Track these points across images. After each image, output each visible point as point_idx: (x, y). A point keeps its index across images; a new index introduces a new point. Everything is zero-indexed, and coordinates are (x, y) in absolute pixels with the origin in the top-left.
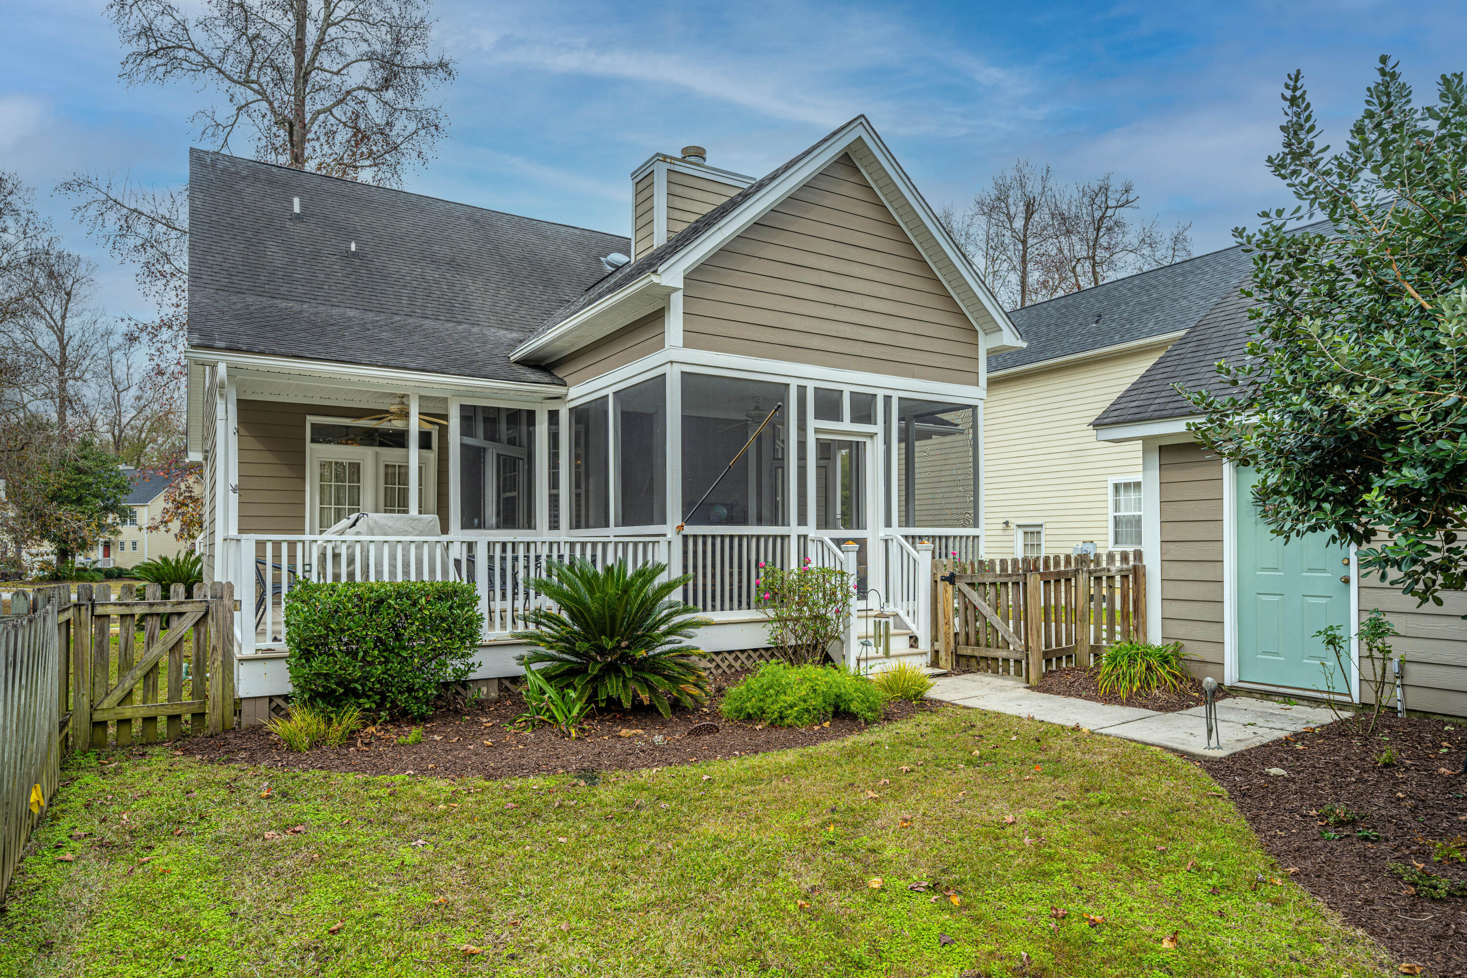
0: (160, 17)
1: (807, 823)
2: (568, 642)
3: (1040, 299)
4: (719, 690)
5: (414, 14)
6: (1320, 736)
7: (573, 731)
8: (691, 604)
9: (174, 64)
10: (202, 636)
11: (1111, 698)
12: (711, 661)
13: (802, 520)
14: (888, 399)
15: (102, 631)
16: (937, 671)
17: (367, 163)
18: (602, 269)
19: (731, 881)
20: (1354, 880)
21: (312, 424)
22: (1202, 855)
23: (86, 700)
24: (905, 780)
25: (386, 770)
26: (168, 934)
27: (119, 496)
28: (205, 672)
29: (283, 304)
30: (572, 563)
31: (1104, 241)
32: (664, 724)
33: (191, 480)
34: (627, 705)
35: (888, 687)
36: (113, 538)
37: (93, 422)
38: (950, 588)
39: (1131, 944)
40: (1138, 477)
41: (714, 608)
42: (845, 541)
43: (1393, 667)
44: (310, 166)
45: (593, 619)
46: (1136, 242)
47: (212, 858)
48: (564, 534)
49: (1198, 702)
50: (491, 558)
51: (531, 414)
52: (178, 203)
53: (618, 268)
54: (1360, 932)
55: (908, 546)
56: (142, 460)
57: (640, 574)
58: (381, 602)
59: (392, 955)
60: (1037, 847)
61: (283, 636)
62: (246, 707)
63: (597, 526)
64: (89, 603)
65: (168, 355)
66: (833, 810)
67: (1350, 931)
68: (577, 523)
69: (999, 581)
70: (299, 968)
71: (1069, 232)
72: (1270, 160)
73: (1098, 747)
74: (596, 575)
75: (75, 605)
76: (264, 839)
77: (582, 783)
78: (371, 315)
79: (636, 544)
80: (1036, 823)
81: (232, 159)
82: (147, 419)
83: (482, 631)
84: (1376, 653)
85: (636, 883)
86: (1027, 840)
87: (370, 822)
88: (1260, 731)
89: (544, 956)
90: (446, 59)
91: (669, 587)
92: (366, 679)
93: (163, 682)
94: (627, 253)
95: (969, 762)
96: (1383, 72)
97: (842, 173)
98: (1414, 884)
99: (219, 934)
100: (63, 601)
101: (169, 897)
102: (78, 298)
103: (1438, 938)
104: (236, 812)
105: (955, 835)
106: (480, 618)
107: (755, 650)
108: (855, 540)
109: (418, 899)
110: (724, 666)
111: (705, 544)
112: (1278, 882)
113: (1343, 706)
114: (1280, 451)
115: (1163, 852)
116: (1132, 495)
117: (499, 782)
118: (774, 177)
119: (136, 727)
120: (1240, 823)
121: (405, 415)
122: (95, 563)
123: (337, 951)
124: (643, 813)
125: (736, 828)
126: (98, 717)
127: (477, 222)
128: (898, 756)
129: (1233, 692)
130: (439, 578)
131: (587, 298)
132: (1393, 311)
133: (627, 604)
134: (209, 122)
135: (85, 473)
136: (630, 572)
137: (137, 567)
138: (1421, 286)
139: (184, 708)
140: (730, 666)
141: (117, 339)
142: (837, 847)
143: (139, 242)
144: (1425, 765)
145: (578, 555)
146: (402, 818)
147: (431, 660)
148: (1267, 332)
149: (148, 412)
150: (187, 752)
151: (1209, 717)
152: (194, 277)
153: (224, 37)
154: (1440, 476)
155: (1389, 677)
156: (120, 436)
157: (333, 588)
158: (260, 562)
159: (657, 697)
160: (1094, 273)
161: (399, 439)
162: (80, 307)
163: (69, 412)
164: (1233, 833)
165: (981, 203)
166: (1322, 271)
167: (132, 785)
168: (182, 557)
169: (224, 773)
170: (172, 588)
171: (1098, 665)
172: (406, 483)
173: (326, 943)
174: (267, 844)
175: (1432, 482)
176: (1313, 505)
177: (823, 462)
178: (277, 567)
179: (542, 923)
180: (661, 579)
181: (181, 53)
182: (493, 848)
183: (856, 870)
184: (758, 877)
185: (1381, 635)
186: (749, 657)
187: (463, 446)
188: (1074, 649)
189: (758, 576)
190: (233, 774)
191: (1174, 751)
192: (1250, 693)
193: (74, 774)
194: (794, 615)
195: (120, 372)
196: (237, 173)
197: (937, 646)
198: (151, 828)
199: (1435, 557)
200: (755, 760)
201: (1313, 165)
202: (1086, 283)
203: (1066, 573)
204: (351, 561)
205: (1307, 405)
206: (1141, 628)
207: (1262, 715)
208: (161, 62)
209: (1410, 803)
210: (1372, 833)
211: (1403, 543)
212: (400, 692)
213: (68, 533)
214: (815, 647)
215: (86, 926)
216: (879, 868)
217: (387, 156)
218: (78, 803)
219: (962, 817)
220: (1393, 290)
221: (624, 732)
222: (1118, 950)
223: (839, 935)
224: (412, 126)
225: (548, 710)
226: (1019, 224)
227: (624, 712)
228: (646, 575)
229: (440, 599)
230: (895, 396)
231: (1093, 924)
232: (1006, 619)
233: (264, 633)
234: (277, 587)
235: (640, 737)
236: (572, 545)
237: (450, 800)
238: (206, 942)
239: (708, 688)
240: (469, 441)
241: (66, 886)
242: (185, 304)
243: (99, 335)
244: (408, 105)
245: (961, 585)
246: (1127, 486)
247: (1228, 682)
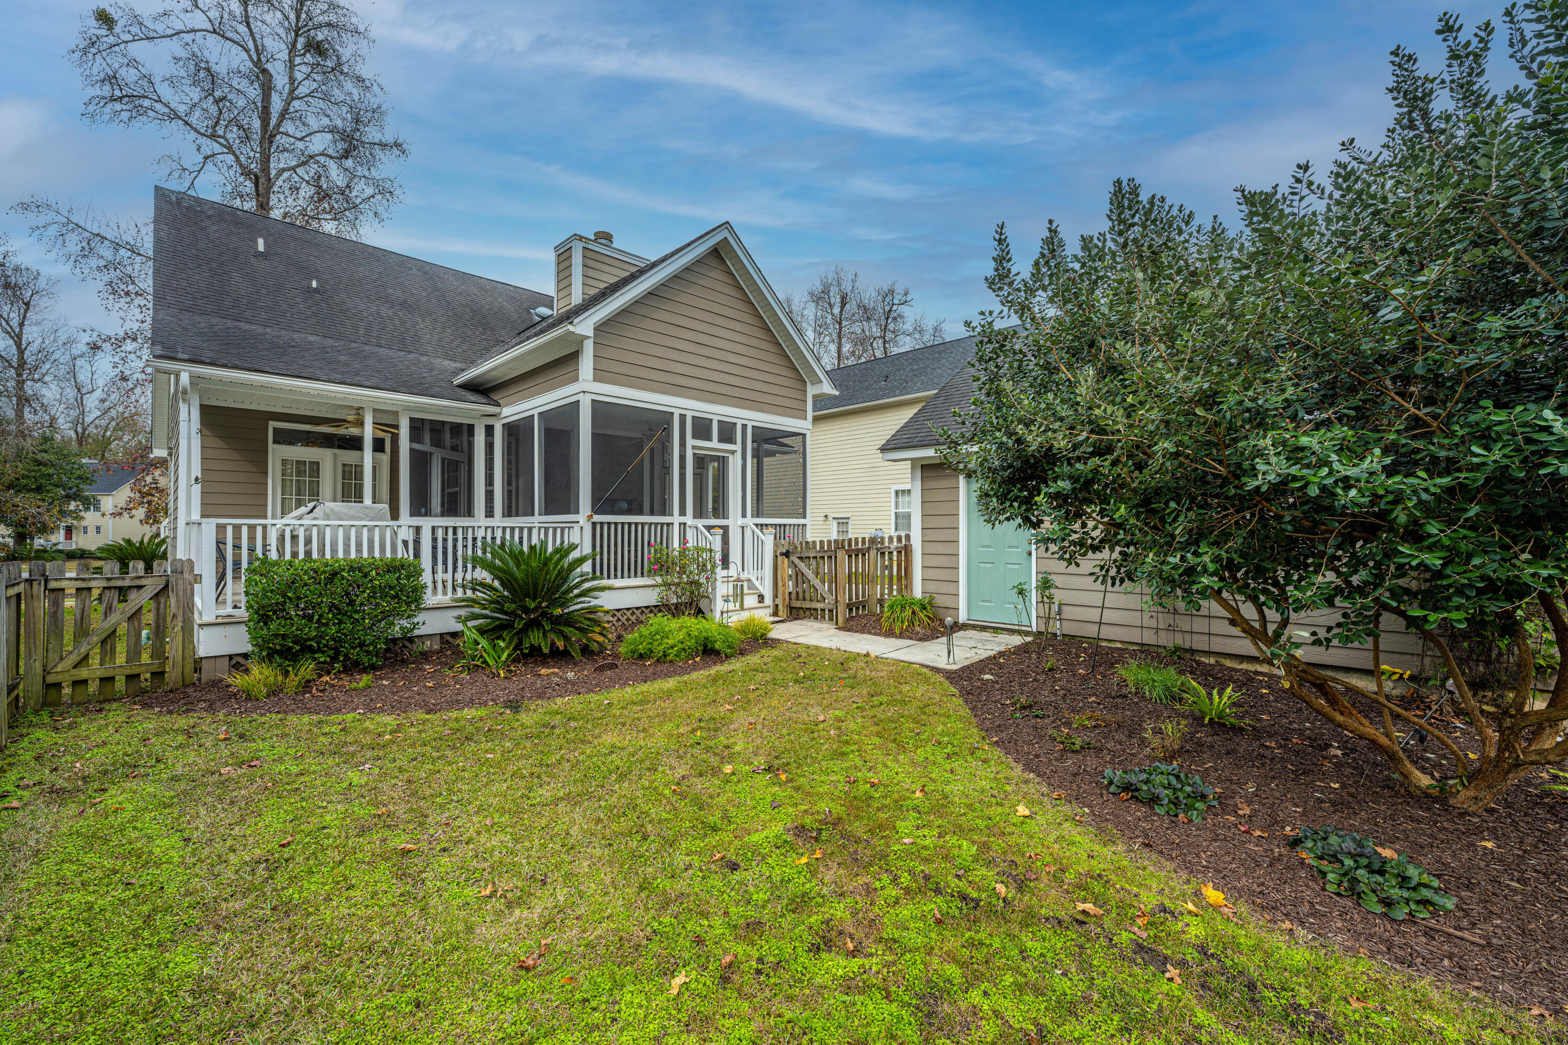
0: (125, 69)
1: (681, 730)
2: (498, 604)
3: (850, 363)
4: (620, 637)
5: (372, 100)
6: (1014, 653)
7: (501, 672)
8: (598, 573)
9: (139, 111)
10: (162, 606)
11: (890, 634)
12: (613, 616)
13: (683, 512)
14: (744, 427)
15: (57, 605)
16: (777, 619)
17: (328, 217)
18: (531, 319)
19: (622, 777)
20: (1030, 744)
21: (275, 429)
22: (942, 734)
23: (38, 665)
24: (752, 696)
25: (339, 711)
26: (119, 863)
27: (82, 486)
28: (164, 637)
29: (248, 327)
30: (503, 544)
31: (891, 326)
32: (576, 664)
33: (157, 473)
34: (546, 651)
35: (743, 631)
36: (75, 522)
37: (53, 419)
38: (786, 560)
39: (896, 796)
40: (908, 487)
41: (616, 577)
42: (713, 527)
43: (1055, 608)
44: (276, 214)
45: (519, 586)
46: (911, 329)
47: (167, 794)
48: (498, 521)
49: (943, 634)
50: (435, 540)
51: (471, 428)
52: (143, 232)
53: (544, 319)
54: (1032, 775)
55: (758, 531)
56: (107, 455)
57: (557, 551)
58: (335, 574)
59: (338, 858)
60: (839, 736)
61: (243, 605)
62: (205, 665)
63: (525, 515)
64: (42, 579)
65: (133, 364)
66: (700, 720)
67: (1026, 775)
68: (509, 512)
69: (818, 555)
70: (250, 878)
71: (869, 319)
72: (986, 279)
73: (881, 667)
74: (522, 552)
75: (26, 580)
76: (221, 774)
77: (508, 711)
78: (330, 341)
79: (555, 529)
80: (839, 720)
81: (198, 200)
82: (113, 419)
83: (425, 597)
84: (1046, 600)
85: (549, 784)
86: (832, 732)
87: (322, 753)
88: (979, 652)
89: (471, 846)
90: (400, 141)
91: (581, 561)
92: (322, 637)
93: (121, 648)
94: (552, 308)
95: (796, 681)
96: (1050, 230)
97: (713, 262)
98: (1062, 743)
99: (172, 857)
100: (13, 577)
101: (121, 830)
102: (37, 309)
103: (1075, 775)
104: (193, 754)
105: (785, 731)
106: (424, 587)
107: (647, 607)
108: (720, 527)
109: (362, 811)
110: (623, 619)
111: (609, 529)
112: (986, 747)
113: (1027, 634)
114: (990, 468)
115: (918, 734)
116: (907, 499)
117: (438, 715)
118: (663, 260)
119: (93, 688)
120: (966, 712)
121: (360, 423)
122: (55, 545)
123: (287, 861)
124: (557, 731)
125: (628, 737)
126: (51, 679)
127: (426, 273)
128: (747, 679)
129: (965, 627)
130: (388, 554)
131: (518, 339)
132: (1054, 382)
133: (547, 573)
134: (174, 166)
135: (45, 465)
136: (550, 549)
137: (99, 548)
138: (1070, 367)
139: (143, 668)
140: (628, 620)
141: (81, 347)
142: (702, 746)
143: (102, 263)
144: (1071, 667)
145: (508, 537)
146: (352, 749)
147: (380, 621)
148: (983, 391)
149: (113, 413)
150: (146, 706)
151: (948, 644)
152: (159, 298)
153: (191, 94)
154: (1078, 486)
155: (1053, 615)
156: (83, 433)
157: (290, 564)
158: (220, 543)
159: (572, 645)
160: (885, 348)
161: (355, 444)
162: (39, 317)
163: (27, 410)
164: (961, 718)
165: (811, 294)
166: (1015, 353)
167: (88, 737)
168: (146, 540)
169: (182, 722)
170: (131, 564)
171: (882, 612)
172: (361, 479)
173: (277, 855)
174: (223, 778)
175: (1074, 489)
176: (1008, 504)
177: (699, 471)
178: (237, 547)
179: (470, 821)
180: (575, 555)
181: (146, 103)
182: (431, 767)
183: (714, 761)
184: (643, 772)
185: (1048, 588)
186: (643, 612)
187: (411, 450)
188: (867, 601)
189: (649, 552)
190: (192, 722)
191: (927, 667)
192: (974, 627)
193: (25, 731)
194: (676, 580)
195: (83, 376)
196: (202, 212)
197: (778, 601)
198: (105, 773)
199: (1074, 537)
200: (644, 687)
201: (1011, 284)
202: (879, 354)
203: (862, 549)
204: (308, 541)
205: (1005, 439)
206: (909, 586)
207: (981, 641)
208: (125, 107)
209: (1062, 692)
210: (1040, 713)
211: (1057, 528)
212: (352, 647)
213: (27, 519)
214: (691, 604)
215: (32, 864)
216: (731, 759)
217: (347, 213)
218: (28, 756)
219: (790, 719)
220: (1055, 368)
221: (543, 671)
222: (888, 801)
223: (701, 809)
224: (369, 191)
225: (481, 657)
226: (836, 310)
227: (544, 656)
228: (562, 552)
229: (389, 571)
230: (750, 425)
231: (873, 785)
232: (823, 582)
233: (224, 602)
234: (237, 564)
235: (556, 674)
236: (504, 529)
237: (395, 731)
238: (158, 865)
239: (610, 636)
240: (417, 446)
241: (11, 830)
242: (149, 320)
243: (61, 343)
244: (367, 174)
245: (794, 558)
246: (903, 491)
247: (961, 621)
